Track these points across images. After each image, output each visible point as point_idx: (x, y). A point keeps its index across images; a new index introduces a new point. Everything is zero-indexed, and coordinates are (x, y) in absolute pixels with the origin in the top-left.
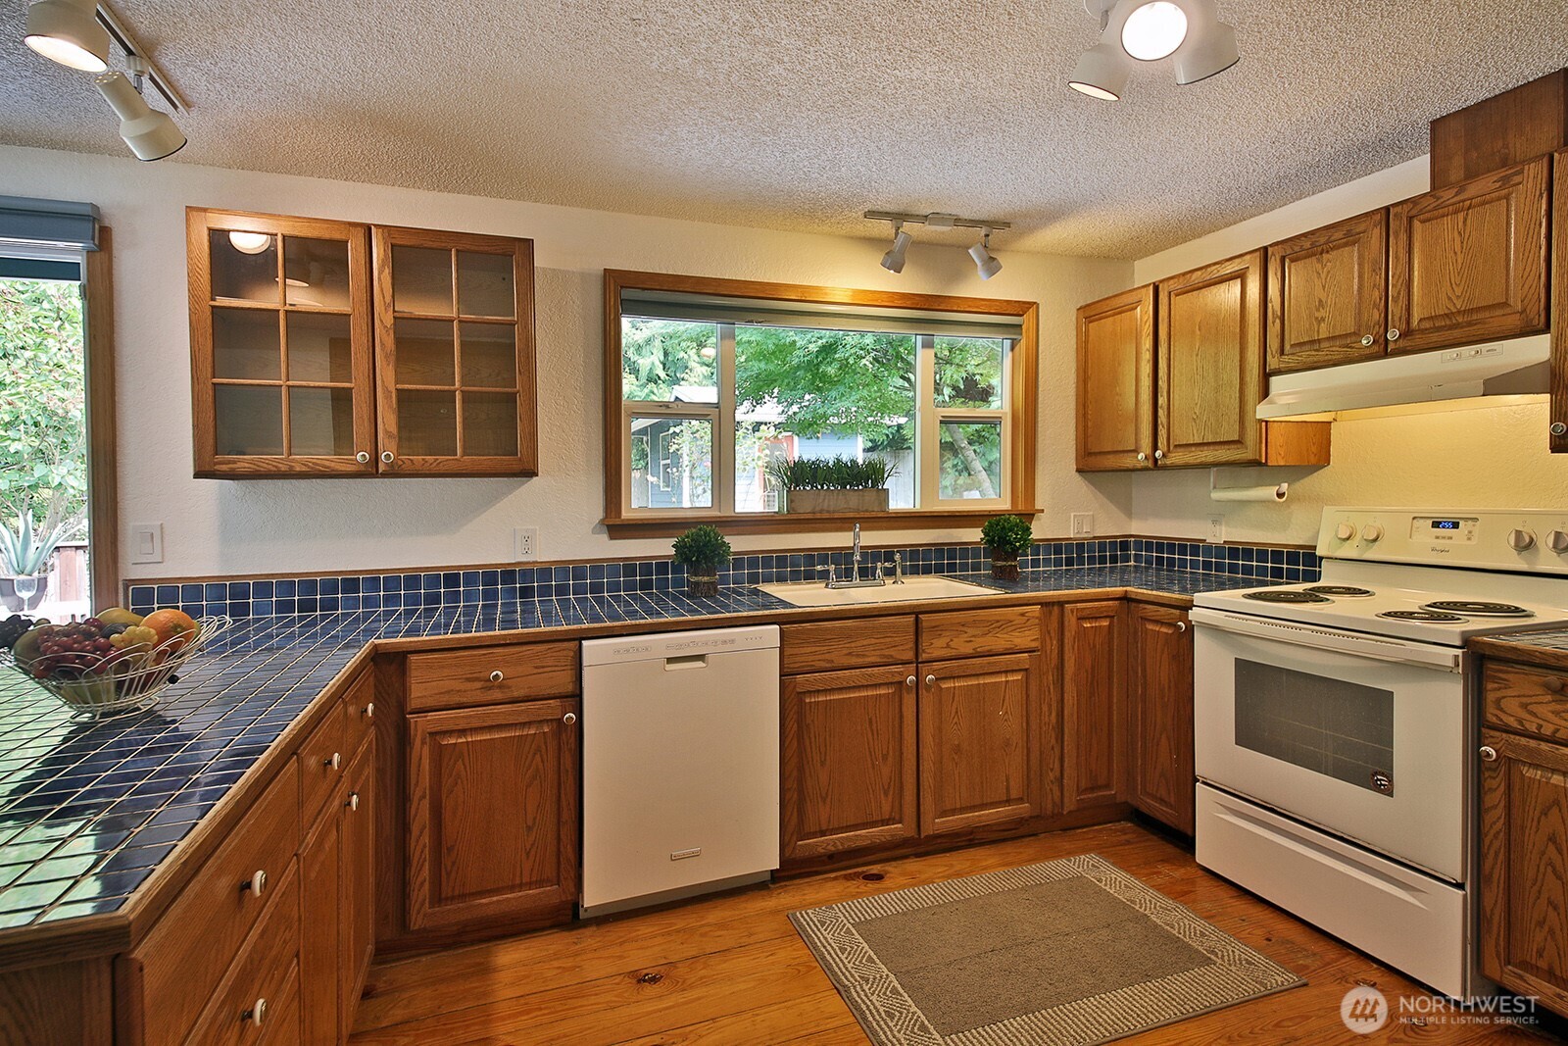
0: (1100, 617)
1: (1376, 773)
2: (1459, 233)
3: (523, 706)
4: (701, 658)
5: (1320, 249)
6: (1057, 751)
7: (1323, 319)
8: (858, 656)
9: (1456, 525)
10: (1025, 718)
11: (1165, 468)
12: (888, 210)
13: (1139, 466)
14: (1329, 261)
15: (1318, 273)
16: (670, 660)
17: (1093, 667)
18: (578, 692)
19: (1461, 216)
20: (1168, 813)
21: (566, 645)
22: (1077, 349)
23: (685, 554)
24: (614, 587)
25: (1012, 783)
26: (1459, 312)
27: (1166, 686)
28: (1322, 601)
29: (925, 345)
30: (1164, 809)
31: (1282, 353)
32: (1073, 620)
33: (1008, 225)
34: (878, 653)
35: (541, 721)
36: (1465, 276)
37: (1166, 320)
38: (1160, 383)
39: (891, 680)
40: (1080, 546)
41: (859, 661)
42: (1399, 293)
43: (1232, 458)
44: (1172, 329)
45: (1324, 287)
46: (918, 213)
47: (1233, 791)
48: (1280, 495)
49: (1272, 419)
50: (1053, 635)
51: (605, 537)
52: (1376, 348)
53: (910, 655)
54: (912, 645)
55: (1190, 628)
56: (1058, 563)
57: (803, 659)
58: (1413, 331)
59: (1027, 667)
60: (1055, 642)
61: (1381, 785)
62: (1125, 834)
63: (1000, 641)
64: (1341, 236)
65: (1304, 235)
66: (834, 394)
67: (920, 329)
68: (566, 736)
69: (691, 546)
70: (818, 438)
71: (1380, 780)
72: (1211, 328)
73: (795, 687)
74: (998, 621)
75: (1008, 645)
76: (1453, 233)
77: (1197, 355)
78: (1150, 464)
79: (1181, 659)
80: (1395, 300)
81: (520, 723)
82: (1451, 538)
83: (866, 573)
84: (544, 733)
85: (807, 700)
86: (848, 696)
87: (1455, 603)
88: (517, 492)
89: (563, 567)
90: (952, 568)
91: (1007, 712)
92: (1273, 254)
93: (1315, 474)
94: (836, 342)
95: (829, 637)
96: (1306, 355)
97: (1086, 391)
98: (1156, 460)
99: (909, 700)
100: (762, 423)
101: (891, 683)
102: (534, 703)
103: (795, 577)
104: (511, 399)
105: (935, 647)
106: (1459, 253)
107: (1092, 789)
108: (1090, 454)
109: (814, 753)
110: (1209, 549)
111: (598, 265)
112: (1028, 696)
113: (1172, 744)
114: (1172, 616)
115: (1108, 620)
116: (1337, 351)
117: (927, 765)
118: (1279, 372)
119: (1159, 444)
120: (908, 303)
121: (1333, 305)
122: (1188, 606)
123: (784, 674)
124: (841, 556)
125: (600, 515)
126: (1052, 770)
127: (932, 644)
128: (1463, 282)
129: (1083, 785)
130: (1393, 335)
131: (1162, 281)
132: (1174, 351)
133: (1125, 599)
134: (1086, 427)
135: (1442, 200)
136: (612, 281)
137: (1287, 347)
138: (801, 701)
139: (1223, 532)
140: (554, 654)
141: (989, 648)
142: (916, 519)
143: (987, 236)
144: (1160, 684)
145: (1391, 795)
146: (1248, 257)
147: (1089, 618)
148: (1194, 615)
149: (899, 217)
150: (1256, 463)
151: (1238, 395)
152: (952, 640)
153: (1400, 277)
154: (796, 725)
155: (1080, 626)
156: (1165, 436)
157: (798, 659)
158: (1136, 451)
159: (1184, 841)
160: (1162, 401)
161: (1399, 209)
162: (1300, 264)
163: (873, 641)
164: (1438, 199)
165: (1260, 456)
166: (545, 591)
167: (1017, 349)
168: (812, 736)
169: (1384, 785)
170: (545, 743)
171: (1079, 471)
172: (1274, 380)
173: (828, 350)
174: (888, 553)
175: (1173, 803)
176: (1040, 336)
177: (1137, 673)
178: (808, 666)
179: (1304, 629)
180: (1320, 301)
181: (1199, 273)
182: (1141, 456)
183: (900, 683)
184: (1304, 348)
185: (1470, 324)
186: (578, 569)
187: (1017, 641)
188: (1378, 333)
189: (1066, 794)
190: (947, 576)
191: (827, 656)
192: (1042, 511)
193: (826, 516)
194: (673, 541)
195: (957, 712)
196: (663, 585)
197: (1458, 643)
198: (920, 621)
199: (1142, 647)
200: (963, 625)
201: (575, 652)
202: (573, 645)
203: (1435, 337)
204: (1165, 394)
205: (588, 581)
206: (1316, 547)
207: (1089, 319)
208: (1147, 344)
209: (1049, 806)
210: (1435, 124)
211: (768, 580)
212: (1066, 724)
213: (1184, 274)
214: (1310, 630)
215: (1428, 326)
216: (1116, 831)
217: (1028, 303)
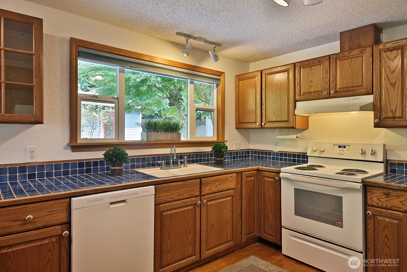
0: (252, 176)
1: (338, 221)
2: (349, 65)
3: (42, 230)
4: (124, 201)
5: (311, 65)
6: (240, 222)
7: (312, 86)
8: (182, 195)
9: (345, 147)
10: (232, 212)
11: (265, 128)
12: (185, 33)
13: (257, 127)
14: (313, 69)
15: (310, 72)
16: (112, 203)
17: (250, 193)
18: (69, 221)
19: (350, 60)
20: (272, 238)
21: (64, 200)
22: (235, 89)
23: (110, 158)
24: (74, 172)
25: (228, 235)
26: (350, 87)
27: (272, 197)
28: (315, 170)
29: (192, 83)
30: (271, 237)
31: (300, 95)
32: (245, 178)
33: (220, 45)
34: (188, 193)
35: (51, 237)
36: (351, 77)
37: (265, 82)
38: (263, 102)
39: (192, 203)
40: (237, 152)
41: (182, 197)
42: (333, 80)
43: (286, 126)
44: (266, 85)
45: (312, 77)
46: (194, 36)
47: (294, 230)
48: (297, 137)
49: (297, 115)
50: (239, 183)
51: (70, 151)
52: (327, 95)
53: (198, 193)
54: (199, 190)
55: (280, 179)
56: (231, 158)
57: (162, 198)
58: (337, 91)
59: (233, 194)
60: (240, 185)
61: (339, 225)
62: (259, 247)
63: (225, 187)
64: (317, 62)
65: (306, 61)
66: (145, 97)
67: (190, 77)
68: (64, 241)
69: (113, 155)
70: (131, 113)
71: (339, 223)
72: (278, 87)
73: (160, 209)
74: (225, 179)
75: (227, 187)
76: (348, 65)
77: (274, 94)
78: (260, 127)
79: (276, 189)
80: (332, 82)
81: (41, 239)
82: (344, 151)
83: (175, 163)
84: (53, 242)
85: (164, 214)
86: (178, 211)
87: (349, 169)
88: (27, 131)
89: (50, 164)
90: (201, 161)
91: (227, 211)
92: (297, 65)
93: (305, 131)
94: (147, 79)
95: (172, 189)
96: (307, 96)
97: (239, 103)
98: (262, 125)
99: (198, 210)
100: (106, 106)
101: (192, 204)
102: (48, 228)
103: (149, 166)
104: (31, 89)
105: (206, 190)
106: (349, 70)
107: (249, 234)
108: (240, 123)
109: (166, 234)
110: (274, 153)
111: (68, 36)
112: (233, 204)
113: (274, 216)
114: (273, 175)
115: (254, 177)
116: (316, 96)
117: (203, 233)
118: (299, 101)
119: (263, 121)
120: (187, 68)
121: (315, 82)
122: (279, 172)
123: (157, 205)
124: (166, 157)
125: (67, 141)
126: (239, 229)
127: (205, 189)
128: (351, 79)
129: (247, 232)
130: (332, 92)
131: (263, 70)
132: (267, 92)
133: (258, 170)
134: (239, 114)
135: (345, 55)
136: (74, 43)
137: (302, 93)
138: (162, 215)
139: (278, 148)
140: (59, 205)
141: (222, 189)
142: (190, 144)
143: (214, 48)
144: (269, 197)
145: (342, 227)
146: (290, 65)
147: (249, 177)
148: (281, 175)
149: (189, 36)
150: (293, 128)
151: (287, 107)
152: (211, 187)
153: (334, 75)
154: (160, 224)
155: (246, 180)
156: (265, 118)
157: (160, 198)
158: (255, 123)
159: (279, 247)
160: (263, 107)
161: (333, 56)
162: (306, 69)
163: (187, 189)
164: (344, 54)
165: (294, 126)
166: (41, 175)
167: (219, 87)
168: (166, 228)
169: (340, 225)
170: (53, 246)
171: (236, 128)
172: (297, 103)
173: (144, 81)
174: (181, 156)
175: (274, 235)
176: (225, 84)
177: (262, 194)
178: (164, 201)
179: (316, 178)
180: (311, 81)
181: (275, 69)
182: (258, 124)
183: (195, 204)
184: (306, 94)
185: (353, 90)
186: (57, 165)
187: (230, 186)
188: (328, 91)
189: (243, 236)
190: (199, 164)
191: (171, 196)
192: (227, 141)
193: (160, 142)
194: (104, 152)
195: (212, 213)
196: (96, 171)
197: (361, 182)
198: (201, 181)
199: (263, 185)
200: (214, 182)
201: (68, 204)
202: (67, 200)
203: (343, 94)
204: (265, 105)
205: (62, 170)
206: (307, 153)
207: (240, 80)
208: (259, 89)
209: (238, 241)
210: (341, 33)
211: (138, 167)
212: (243, 212)
213: (270, 69)
214: (317, 179)
215: (341, 90)
216: (256, 246)
217: (222, 72)
